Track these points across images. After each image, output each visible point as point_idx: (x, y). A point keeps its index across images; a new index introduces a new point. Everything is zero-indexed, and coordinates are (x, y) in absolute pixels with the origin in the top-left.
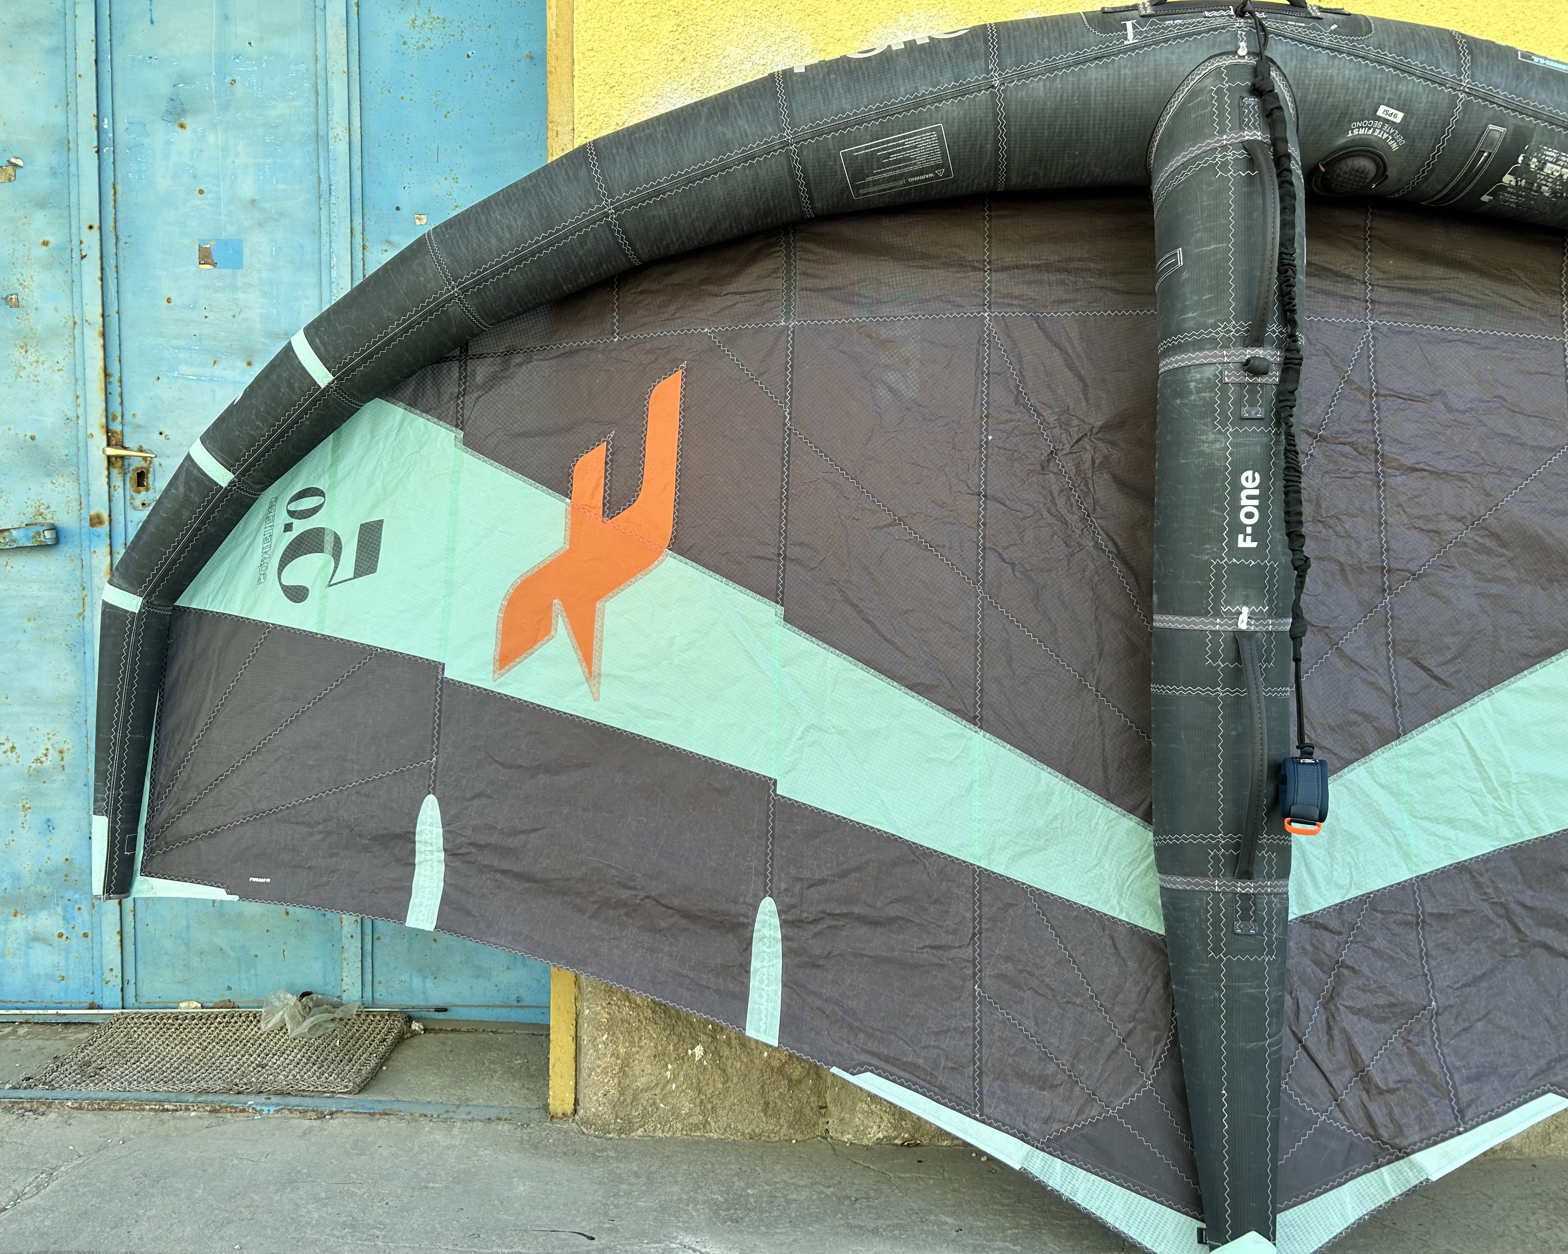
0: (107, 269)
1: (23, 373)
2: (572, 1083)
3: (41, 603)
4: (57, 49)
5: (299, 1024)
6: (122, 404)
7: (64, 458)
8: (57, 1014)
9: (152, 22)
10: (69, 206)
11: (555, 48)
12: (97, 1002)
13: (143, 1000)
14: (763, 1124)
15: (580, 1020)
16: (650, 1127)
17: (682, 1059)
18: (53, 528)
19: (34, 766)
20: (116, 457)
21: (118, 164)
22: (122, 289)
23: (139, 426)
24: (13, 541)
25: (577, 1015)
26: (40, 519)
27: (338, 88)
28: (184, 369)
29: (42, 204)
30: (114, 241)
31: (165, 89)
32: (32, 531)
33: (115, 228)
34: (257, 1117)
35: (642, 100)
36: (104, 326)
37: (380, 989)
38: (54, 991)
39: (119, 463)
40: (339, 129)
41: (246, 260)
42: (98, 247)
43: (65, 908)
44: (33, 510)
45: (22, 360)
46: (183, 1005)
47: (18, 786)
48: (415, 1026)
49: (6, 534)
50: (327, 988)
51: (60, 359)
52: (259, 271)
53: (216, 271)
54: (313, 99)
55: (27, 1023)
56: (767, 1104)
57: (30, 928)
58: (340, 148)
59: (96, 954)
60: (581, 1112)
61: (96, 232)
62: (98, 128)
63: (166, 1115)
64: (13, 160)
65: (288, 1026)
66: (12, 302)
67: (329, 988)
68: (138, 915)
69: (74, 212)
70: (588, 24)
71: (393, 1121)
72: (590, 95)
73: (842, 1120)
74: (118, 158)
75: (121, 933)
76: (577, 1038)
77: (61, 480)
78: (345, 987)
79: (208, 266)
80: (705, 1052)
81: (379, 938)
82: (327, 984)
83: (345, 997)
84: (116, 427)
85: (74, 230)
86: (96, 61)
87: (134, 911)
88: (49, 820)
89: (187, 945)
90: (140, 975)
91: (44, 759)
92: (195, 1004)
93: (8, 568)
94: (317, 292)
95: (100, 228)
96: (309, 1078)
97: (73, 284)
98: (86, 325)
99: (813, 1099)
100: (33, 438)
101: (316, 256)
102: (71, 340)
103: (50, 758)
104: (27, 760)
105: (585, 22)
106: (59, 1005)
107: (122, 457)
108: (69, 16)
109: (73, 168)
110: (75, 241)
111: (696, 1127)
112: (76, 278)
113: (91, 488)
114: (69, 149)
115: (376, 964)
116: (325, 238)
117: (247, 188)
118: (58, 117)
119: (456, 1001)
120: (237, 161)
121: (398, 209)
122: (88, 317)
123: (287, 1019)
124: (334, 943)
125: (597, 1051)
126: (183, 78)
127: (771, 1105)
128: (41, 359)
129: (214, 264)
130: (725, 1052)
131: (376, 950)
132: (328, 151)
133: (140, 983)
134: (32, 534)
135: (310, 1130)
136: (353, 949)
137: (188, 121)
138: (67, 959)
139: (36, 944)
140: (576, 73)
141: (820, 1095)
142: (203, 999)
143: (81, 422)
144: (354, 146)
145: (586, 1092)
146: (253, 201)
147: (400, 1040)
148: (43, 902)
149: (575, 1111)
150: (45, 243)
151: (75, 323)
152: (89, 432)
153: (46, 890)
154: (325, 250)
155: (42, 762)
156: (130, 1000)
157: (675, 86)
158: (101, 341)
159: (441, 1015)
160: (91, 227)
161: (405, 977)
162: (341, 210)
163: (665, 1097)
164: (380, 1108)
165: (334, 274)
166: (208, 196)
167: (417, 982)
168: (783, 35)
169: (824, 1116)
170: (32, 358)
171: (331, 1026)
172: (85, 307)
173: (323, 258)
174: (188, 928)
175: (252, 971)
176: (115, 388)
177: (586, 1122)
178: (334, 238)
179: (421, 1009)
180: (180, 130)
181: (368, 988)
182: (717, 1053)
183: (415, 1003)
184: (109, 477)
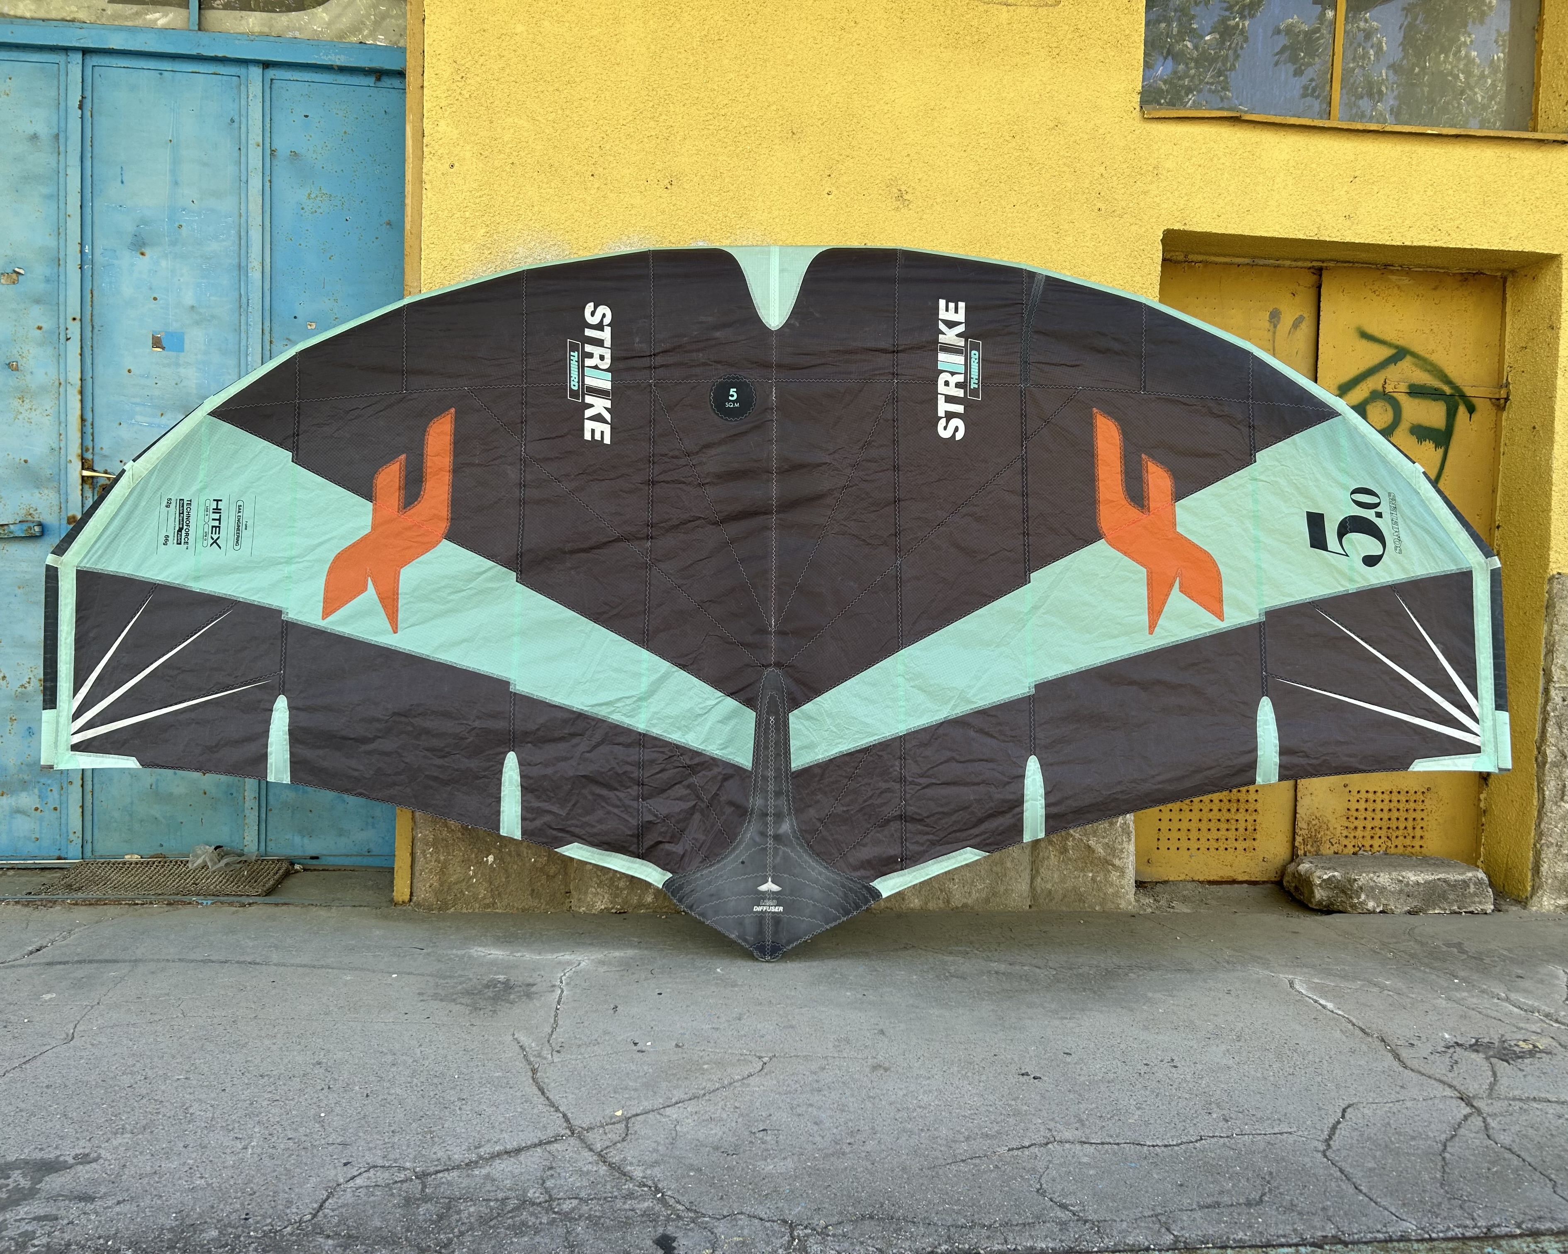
0: (85, 349)
1: (20, 417)
2: (409, 882)
3: (28, 577)
4: (52, 196)
5: (215, 864)
6: (93, 440)
7: (49, 476)
8: (35, 863)
9: (122, 182)
10: (58, 304)
11: (409, 240)
12: (63, 855)
13: (97, 854)
14: (532, 903)
15: (415, 841)
16: (459, 907)
17: (481, 863)
18: (40, 524)
19: (19, 690)
20: (88, 477)
21: (95, 277)
22: (95, 362)
23: (105, 456)
24: (11, 532)
25: (413, 839)
26: (30, 518)
27: (255, 235)
28: (139, 418)
29: (37, 301)
30: (90, 329)
31: (129, 227)
32: (25, 526)
33: (92, 320)
34: (200, 906)
35: (464, 276)
36: (81, 387)
37: (271, 845)
38: (30, 848)
39: (90, 481)
40: (255, 263)
41: (187, 346)
42: (79, 333)
43: (40, 791)
44: (24, 511)
45: (20, 408)
46: (127, 857)
47: (7, 704)
48: (297, 867)
49: (6, 527)
50: (233, 844)
51: (48, 408)
52: (196, 355)
53: (164, 353)
54: (237, 242)
55: (13, 869)
56: (533, 890)
57: (13, 804)
58: (255, 275)
59: (63, 821)
60: (415, 899)
61: (78, 323)
62: (82, 252)
63: (136, 907)
64: (17, 270)
65: (209, 864)
66: (12, 367)
67: (234, 844)
68: (95, 795)
69: (62, 308)
70: (431, 228)
71: (291, 907)
72: (431, 271)
73: (579, 900)
74: (95, 273)
75: (82, 807)
76: (413, 854)
77: (46, 491)
78: (246, 843)
79: (159, 349)
80: (495, 859)
81: (271, 810)
82: (232, 842)
83: (246, 849)
84: (89, 456)
85: (62, 320)
86: (81, 207)
87: (92, 792)
88: (30, 728)
89: (131, 815)
90: (95, 837)
91: (27, 685)
92: (136, 856)
93: (5, 551)
94: (237, 370)
95: (81, 320)
96: (231, 888)
97: (60, 357)
98: (69, 385)
99: (562, 887)
100: (26, 461)
101: (237, 347)
102: (56, 395)
103: (32, 684)
104: (15, 686)
105: (429, 226)
106: (35, 858)
107: (92, 477)
108: (62, 174)
109: (62, 278)
110: (62, 328)
111: (487, 906)
112: (62, 353)
113: (69, 498)
114: (59, 265)
115: (268, 828)
116: (243, 335)
117: (189, 298)
118: (51, 242)
119: (325, 852)
120: (182, 280)
121: (295, 317)
122: (70, 380)
123: (207, 860)
124: (239, 813)
125: (425, 858)
126: (144, 221)
127: (536, 891)
128: (34, 407)
129: (163, 348)
130: (508, 859)
131: (269, 818)
132: (247, 276)
133: (95, 842)
134: (25, 528)
135: (237, 912)
136: (252, 817)
137: (147, 251)
138: (41, 825)
139: (18, 815)
140: (423, 257)
141: (567, 885)
142: (141, 853)
143: (63, 451)
144: (265, 274)
145: (418, 885)
146: (193, 307)
147: (287, 874)
148: (24, 785)
149: (411, 900)
150: (40, 328)
151: (60, 384)
152: (69, 458)
153: (26, 778)
154: (243, 343)
155: (25, 688)
156: (88, 853)
157: (484, 269)
158: (80, 397)
159: (314, 862)
160: (74, 319)
161: (289, 836)
162: (255, 317)
163: (469, 887)
164: (282, 901)
165: (249, 359)
166: (160, 302)
167: (297, 839)
168: (551, 243)
169: (569, 898)
170: (27, 405)
171: (239, 866)
172: (68, 373)
173: (242, 348)
174: (132, 803)
175: (178, 834)
176: (89, 430)
177: (418, 905)
178: (250, 335)
179: (301, 858)
180: (141, 256)
181: (263, 844)
182: (502, 859)
183: (296, 854)
184: (82, 490)
